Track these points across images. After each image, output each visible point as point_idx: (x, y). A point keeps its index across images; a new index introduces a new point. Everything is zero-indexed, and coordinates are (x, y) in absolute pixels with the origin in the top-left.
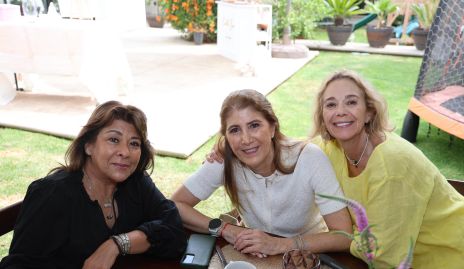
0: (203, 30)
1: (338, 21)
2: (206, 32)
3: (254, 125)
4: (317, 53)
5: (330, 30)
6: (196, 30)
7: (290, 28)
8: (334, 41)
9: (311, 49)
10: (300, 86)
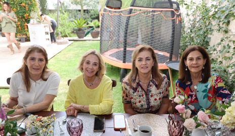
0: (24, 36)
1: (80, 30)
2: (26, 37)
3: (41, 60)
4: (73, 42)
5: (77, 33)
6: (21, 36)
7: (60, 33)
8: (79, 37)
9: (69, 40)
10: (64, 54)
